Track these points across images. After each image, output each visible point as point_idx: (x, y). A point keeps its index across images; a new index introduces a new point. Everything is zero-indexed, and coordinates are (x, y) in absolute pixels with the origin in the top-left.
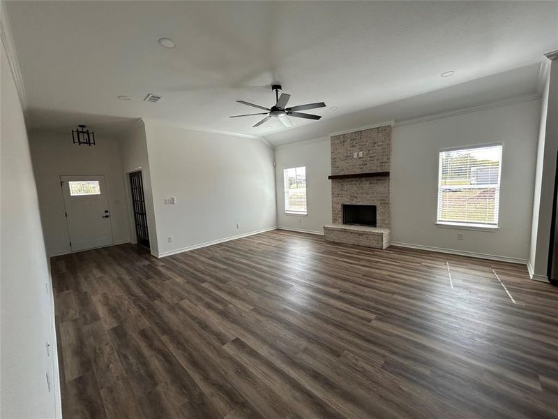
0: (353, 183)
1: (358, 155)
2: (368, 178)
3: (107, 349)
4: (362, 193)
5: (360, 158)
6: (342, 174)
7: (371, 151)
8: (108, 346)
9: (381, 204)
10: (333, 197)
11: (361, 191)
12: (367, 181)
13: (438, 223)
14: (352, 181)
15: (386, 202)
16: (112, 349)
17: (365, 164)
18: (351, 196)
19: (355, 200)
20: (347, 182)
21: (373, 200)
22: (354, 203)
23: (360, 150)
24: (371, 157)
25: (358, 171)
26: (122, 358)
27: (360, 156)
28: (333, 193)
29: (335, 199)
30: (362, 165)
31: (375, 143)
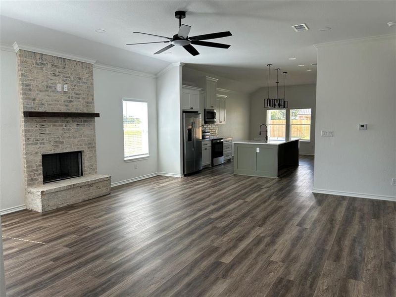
0: (57, 124)
1: (63, 88)
2: (75, 119)
3: (370, 266)
4: (69, 137)
5: (65, 92)
6: (41, 110)
7: (76, 87)
8: (368, 268)
9: (89, 148)
10: (27, 145)
11: (67, 135)
12: (74, 121)
13: (125, 159)
14: (56, 121)
15: (92, 145)
16: (366, 264)
17: (71, 101)
18: (56, 142)
19: (60, 146)
20: (50, 122)
21: (81, 145)
22: (59, 151)
23: (65, 82)
24: (77, 94)
25: (63, 109)
26: (363, 255)
27: (66, 90)
28: (27, 139)
29: (32, 148)
30: (68, 101)
31: (80, 79)
